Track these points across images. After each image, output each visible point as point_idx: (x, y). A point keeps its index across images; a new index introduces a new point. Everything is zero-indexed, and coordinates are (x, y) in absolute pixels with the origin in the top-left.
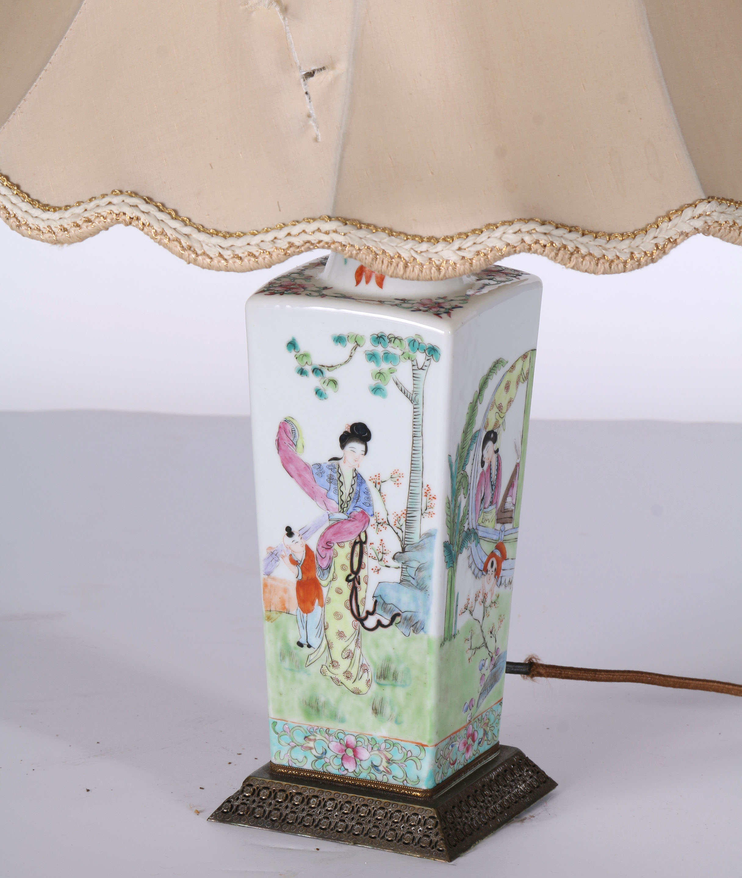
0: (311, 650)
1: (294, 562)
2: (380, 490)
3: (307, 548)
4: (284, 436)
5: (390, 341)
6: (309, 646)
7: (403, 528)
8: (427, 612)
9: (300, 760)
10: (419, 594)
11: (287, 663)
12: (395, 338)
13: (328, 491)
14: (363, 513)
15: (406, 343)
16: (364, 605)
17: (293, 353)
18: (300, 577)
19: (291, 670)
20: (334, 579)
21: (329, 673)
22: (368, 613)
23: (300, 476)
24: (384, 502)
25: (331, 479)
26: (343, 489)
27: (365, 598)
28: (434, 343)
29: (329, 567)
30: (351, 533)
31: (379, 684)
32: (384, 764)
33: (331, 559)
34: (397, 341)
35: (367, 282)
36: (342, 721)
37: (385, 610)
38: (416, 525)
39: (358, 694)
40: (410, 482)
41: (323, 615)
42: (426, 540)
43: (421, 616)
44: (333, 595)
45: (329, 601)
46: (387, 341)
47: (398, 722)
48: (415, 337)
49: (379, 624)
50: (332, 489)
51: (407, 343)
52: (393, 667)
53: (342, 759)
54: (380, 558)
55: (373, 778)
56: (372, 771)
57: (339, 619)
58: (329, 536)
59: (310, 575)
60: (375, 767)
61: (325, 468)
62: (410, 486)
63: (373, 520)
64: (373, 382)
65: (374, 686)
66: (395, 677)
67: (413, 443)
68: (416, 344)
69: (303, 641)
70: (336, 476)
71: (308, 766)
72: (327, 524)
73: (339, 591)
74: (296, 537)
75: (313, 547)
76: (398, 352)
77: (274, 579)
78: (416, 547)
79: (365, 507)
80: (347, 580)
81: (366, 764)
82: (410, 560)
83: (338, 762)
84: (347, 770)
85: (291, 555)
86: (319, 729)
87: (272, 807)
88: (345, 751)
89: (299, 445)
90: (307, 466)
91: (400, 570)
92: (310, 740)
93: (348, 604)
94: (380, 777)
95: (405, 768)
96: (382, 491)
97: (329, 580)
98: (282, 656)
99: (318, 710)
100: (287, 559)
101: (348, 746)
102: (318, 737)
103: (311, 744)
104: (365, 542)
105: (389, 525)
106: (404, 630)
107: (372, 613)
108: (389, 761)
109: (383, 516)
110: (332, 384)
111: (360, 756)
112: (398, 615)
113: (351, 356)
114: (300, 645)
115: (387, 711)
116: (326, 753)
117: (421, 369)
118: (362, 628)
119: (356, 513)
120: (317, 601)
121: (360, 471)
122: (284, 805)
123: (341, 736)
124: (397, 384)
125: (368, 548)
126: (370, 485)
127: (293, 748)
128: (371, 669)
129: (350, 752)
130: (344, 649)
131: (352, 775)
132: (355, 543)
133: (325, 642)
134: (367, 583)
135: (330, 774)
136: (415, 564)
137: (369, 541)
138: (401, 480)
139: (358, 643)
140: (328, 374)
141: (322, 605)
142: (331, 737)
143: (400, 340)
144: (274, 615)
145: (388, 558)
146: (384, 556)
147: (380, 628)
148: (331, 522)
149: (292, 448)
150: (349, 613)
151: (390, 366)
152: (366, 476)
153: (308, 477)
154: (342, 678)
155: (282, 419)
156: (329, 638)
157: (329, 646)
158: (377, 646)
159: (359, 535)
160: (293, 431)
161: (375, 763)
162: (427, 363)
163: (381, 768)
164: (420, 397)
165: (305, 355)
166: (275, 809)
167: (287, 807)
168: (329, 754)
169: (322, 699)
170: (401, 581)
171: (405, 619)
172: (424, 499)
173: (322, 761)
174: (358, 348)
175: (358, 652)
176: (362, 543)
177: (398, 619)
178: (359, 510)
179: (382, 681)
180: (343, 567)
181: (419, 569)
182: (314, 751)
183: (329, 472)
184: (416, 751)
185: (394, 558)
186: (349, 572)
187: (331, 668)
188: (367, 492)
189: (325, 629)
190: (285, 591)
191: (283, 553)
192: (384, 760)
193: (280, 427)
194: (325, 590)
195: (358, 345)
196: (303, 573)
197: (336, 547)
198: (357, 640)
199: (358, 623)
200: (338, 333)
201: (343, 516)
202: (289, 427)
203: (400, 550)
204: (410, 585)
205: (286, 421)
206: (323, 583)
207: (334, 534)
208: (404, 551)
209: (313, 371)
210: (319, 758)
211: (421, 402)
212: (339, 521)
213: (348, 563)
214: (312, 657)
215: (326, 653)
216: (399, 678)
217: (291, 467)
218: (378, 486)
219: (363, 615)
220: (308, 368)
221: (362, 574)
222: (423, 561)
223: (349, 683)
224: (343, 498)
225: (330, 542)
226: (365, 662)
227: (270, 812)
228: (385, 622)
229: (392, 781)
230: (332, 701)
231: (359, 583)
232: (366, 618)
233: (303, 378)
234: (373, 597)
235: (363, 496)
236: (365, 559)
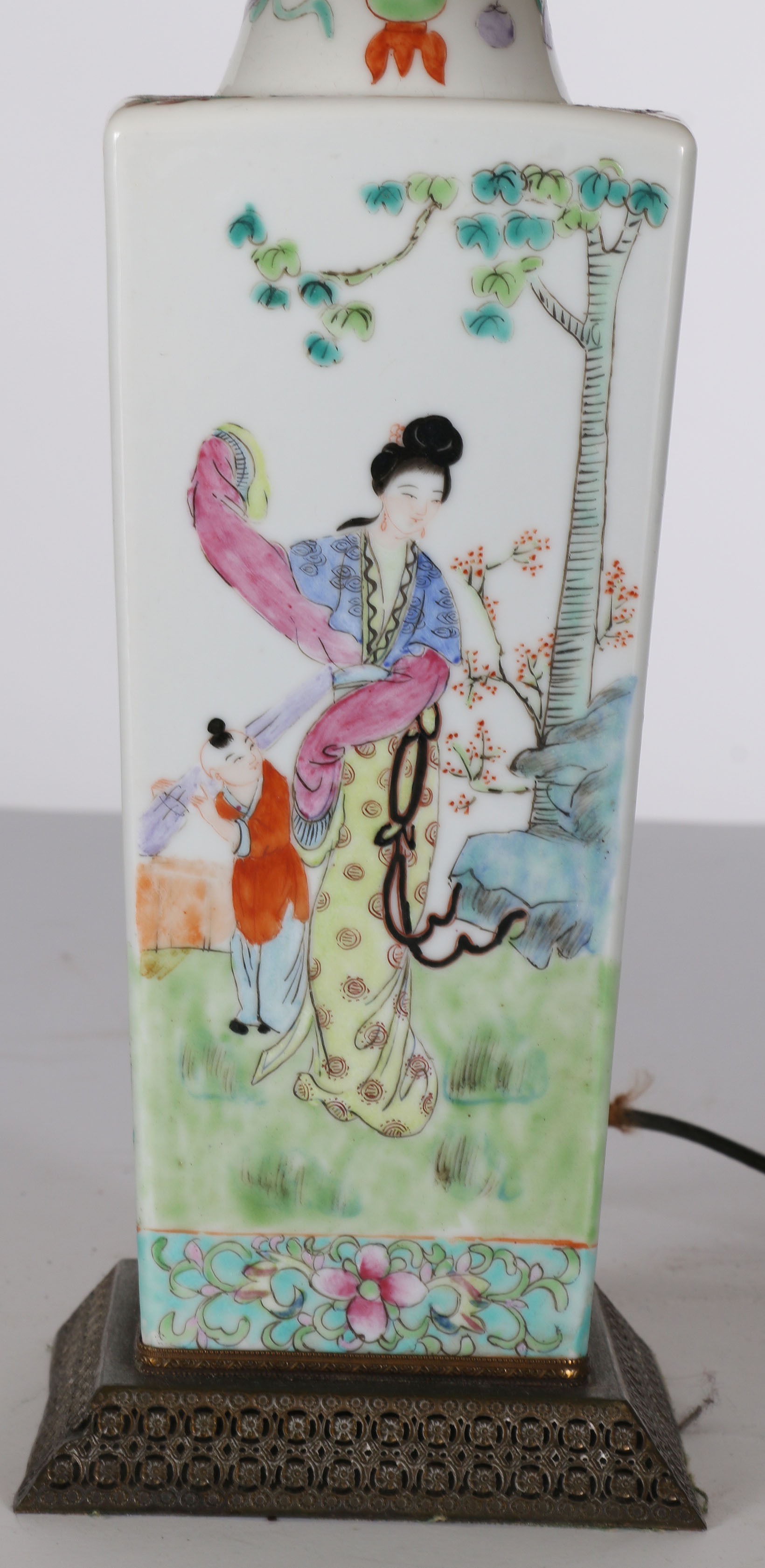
0: (268, 1039)
1: (227, 811)
2: (480, 592)
3: (269, 771)
4: (213, 477)
5: (528, 184)
6: (264, 1028)
7: (544, 685)
8: (600, 899)
9: (230, 1326)
10: (581, 852)
11: (200, 1082)
12: (543, 174)
13: (333, 610)
14: (432, 656)
15: (571, 185)
16: (422, 899)
17: (248, 248)
18: (245, 850)
19: (212, 1097)
20: (341, 841)
21: (317, 1093)
22: (434, 921)
23: (254, 579)
24: (492, 620)
25: (342, 577)
26: (375, 600)
27: (427, 883)
28: (651, 174)
29: (328, 813)
30: (394, 715)
31: (458, 1103)
32: (467, 1306)
33: (334, 790)
34: (548, 182)
35: (404, 69)
36: (352, 1210)
37: (480, 906)
38: (580, 672)
39: (399, 1135)
40: (568, 559)
41: (306, 944)
42: (606, 710)
43: (582, 911)
44: (336, 885)
45: (325, 901)
46: (519, 183)
47: (505, 1194)
48: (598, 167)
49: (464, 945)
50: (346, 604)
51: (576, 183)
52: (497, 1054)
53: (348, 1310)
54: (474, 769)
55: (433, 1347)
56: (432, 1330)
57: (351, 947)
58: (332, 731)
59: (273, 841)
60: (439, 1319)
61: (327, 550)
62: (566, 570)
63: (457, 674)
64: (473, 302)
65: (443, 1109)
66: (503, 1077)
67: (580, 454)
68: (602, 185)
69: (247, 1017)
70: (357, 567)
71: (252, 1342)
72: (328, 700)
73: (354, 873)
74: (236, 746)
75: (285, 765)
76: (549, 211)
77: (169, 864)
78: (578, 730)
79: (437, 642)
80: (379, 840)
81: (413, 1316)
82: (558, 767)
83: (335, 1319)
84: (361, 1337)
85: (220, 795)
86: (288, 1241)
87: (187, 1454)
88: (358, 1288)
89: (255, 497)
90: (275, 551)
91: (528, 797)
92: (260, 1272)
93: (379, 905)
94: (452, 1344)
95: (524, 1311)
96: (487, 592)
97: (327, 846)
98: (187, 1065)
99: (284, 1193)
100: (210, 808)
101: (365, 1274)
102: (284, 1261)
103: (262, 1283)
104: (434, 735)
105: (504, 679)
106: (531, 953)
107: (444, 920)
108: (479, 1299)
109: (487, 658)
110: (357, 319)
111: (398, 1296)
112: (519, 914)
113: (414, 238)
114: (238, 1027)
115: (478, 1169)
116: (303, 1298)
117: (614, 250)
118: (414, 964)
119: (410, 659)
120: (290, 907)
121: (426, 545)
122: (218, 1444)
123: (347, 1251)
124: (541, 299)
125: (441, 750)
126: (454, 581)
127: (209, 1299)
128: (438, 1068)
129: (370, 1291)
130: (363, 1025)
131: (375, 1349)
132: (407, 740)
133: (308, 1013)
134: (433, 843)
135: (313, 1354)
136: (572, 776)
137: (445, 730)
138: (543, 557)
139: (401, 1006)
140: (345, 295)
141: (304, 916)
142: (319, 1260)
143: (557, 178)
144: (166, 959)
145: (498, 769)
146: (488, 765)
147: (466, 958)
148: (340, 694)
149: (233, 508)
150: (378, 928)
151: (525, 251)
152: (442, 557)
153: (276, 578)
154: (354, 1101)
155: (206, 432)
156: (320, 1000)
157: (320, 1022)
158: (455, 1003)
159: (419, 719)
160: (240, 463)
161: (440, 1309)
162: (629, 234)
163: (457, 1320)
164: (603, 331)
165: (282, 250)
166: (196, 1459)
167: (227, 1450)
168: (313, 1301)
169: (297, 1162)
170: (532, 825)
171: (539, 923)
172: (605, 599)
173: (293, 1323)
174: (437, 214)
175: (400, 1027)
176: (424, 738)
177: (518, 926)
178: (419, 650)
179: (467, 1094)
180: (368, 808)
181: (582, 788)
182: (269, 1302)
183: (339, 559)
184: (553, 1262)
185: (513, 767)
186: (384, 817)
187: (324, 1080)
188: (446, 601)
189: (311, 978)
190: (201, 891)
191: (199, 793)
192: (466, 1298)
193: (202, 455)
194: (313, 877)
195: (436, 204)
196: (253, 837)
197: (350, 756)
198: (401, 995)
199: (405, 951)
200: (378, 177)
201: (373, 673)
202: (228, 451)
203: (532, 742)
204: (555, 831)
205: (220, 436)
206: (309, 856)
207: (348, 724)
208: (542, 743)
209: (303, 291)
210: (281, 1317)
211: (606, 342)
212: (361, 688)
213: (382, 797)
214: (270, 1057)
215: (312, 1042)
216: (514, 1082)
217: (231, 559)
218: (477, 581)
219: (419, 925)
220: (290, 285)
221: (421, 820)
222: (591, 767)
223: (374, 1113)
224: (376, 624)
225: (334, 747)
226: (419, 1051)
227: (186, 1466)
228: (480, 938)
229: (485, 1349)
230: (325, 1164)
231: (412, 845)
232: (427, 934)
233: (276, 314)
234: (451, 876)
235: (432, 613)
236: (432, 778)
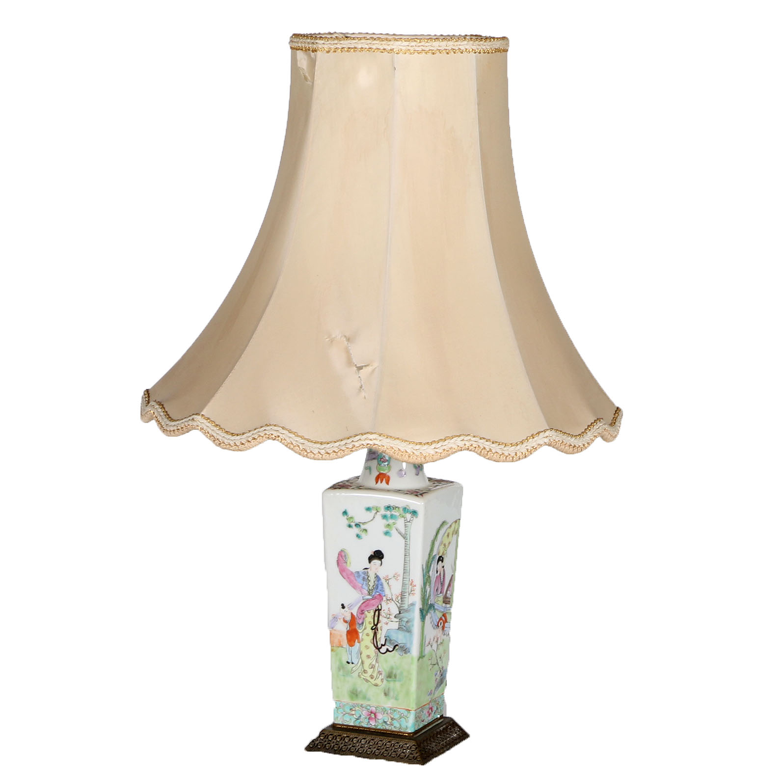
0: (353, 665)
1: (346, 622)
2: (388, 583)
3: (352, 614)
4: (341, 558)
5: (393, 509)
6: (353, 663)
7: (400, 601)
8: (411, 643)
9: (348, 720)
10: (408, 634)
11: (341, 673)
12: (396, 507)
13: (363, 585)
14: (380, 595)
15: (401, 509)
16: (380, 641)
17: (346, 517)
18: (348, 629)
19: (344, 676)
20: (365, 629)
21: (362, 676)
22: (382, 645)
23: (348, 578)
24: (390, 589)
25: (364, 578)
26: (370, 583)
27: (381, 638)
28: (415, 509)
29: (363, 623)
30: (373, 605)
31: (387, 680)
32: (390, 720)
33: (364, 619)
34: (397, 508)
35: (381, 482)
36: (369, 700)
37: (390, 643)
38: (406, 600)
39: (377, 686)
40: (403, 578)
41: (360, 648)
42: (411, 607)
43: (408, 646)
44: (365, 637)
45: (363, 640)
46: (392, 509)
47: (396, 699)
48: (406, 506)
49: (388, 650)
50: (365, 584)
51: (402, 509)
52: (394, 672)
53: (369, 719)
54: (388, 616)
55: (384, 728)
56: (384, 724)
57: (367, 649)
58: (363, 608)
59: (353, 627)
60: (385, 722)
61: (361, 573)
62: (403, 580)
63: (384, 598)
64: (385, 530)
65: (385, 681)
66: (395, 677)
67: (405, 559)
68: (406, 510)
69: (349, 661)
70: (366, 577)
71: (352, 724)
72: (362, 602)
73: (368, 635)
74: (346, 609)
75: (355, 614)
76: (397, 514)
77: (335, 630)
78: (406, 611)
79: (381, 592)
80: (372, 629)
81: (380, 721)
82: (403, 618)
83: (367, 720)
84: (371, 724)
85: (344, 618)
86: (358, 705)
87: (334, 744)
88: (370, 715)
89: (348, 563)
90: (352, 573)
91: (398, 623)
92: (353, 710)
93: (372, 641)
94: (388, 727)
95: (401, 722)
96: (389, 583)
97: (363, 629)
98: (339, 669)
99: (357, 695)
100: (342, 620)
101: (372, 712)
102: (357, 709)
103: (353, 712)
104: (381, 610)
105: (392, 600)
106: (399, 653)
107: (384, 645)
108: (392, 719)
109: (389, 596)
110: (365, 531)
111: (377, 717)
112: (397, 645)
113: (374, 517)
114: (348, 663)
115: (391, 694)
116: (360, 716)
117: (409, 522)
118: (379, 653)
119: (376, 595)
120: (357, 641)
121: (378, 574)
122: (341, 742)
123: (368, 707)
124: (397, 530)
125: (382, 612)
126: (383, 581)
127: (345, 714)
128: (383, 673)
129: (373, 716)
130: (370, 664)
131: (374, 727)
132: (376, 610)
133: (360, 661)
134: (381, 630)
135: (362, 727)
136: (405, 620)
137: (382, 609)
138: (399, 578)
139: (377, 661)
140: (363, 527)
141: (359, 642)
142: (363, 709)
143: (399, 508)
144: (335, 648)
145: (392, 617)
146: (391, 616)
147: (388, 653)
148: (364, 601)
149: (345, 564)
150: (373, 645)
151: (394, 521)
152: (381, 577)
153: (352, 578)
154: (369, 679)
155: (340, 550)
156: (362, 658)
157: (363, 663)
158: (386, 661)
159: (378, 606)
160: (345, 556)
161: (385, 721)
162: (412, 519)
163: (388, 723)
164: (408, 536)
165: (351, 518)
166: (336, 744)
167: (342, 743)
168: (363, 717)
169: (359, 690)
170: (399, 628)
171: (401, 647)
172: (410, 586)
173: (359, 721)
174: (378, 513)
175: (377, 665)
176: (379, 610)
177: (397, 647)
178: (378, 593)
179: (389, 679)
180: (370, 623)
181: (407, 622)
182: (354, 716)
183: (363, 575)
184: (406, 713)
185: (395, 617)
186: (373, 625)
187: (363, 674)
188: (382, 585)
189: (361, 654)
190: (341, 636)
191: (340, 617)
192: (390, 719)
193: (339, 554)
194: (360, 635)
195: (378, 511)
196: (350, 626)
197: (366, 613)
198: (377, 659)
199: (377, 650)
200: (367, 506)
201: (370, 597)
202: (343, 554)
203: (398, 613)
204: (403, 630)
205: (342, 551)
206: (360, 631)
207: (365, 607)
208: (400, 613)
209: (355, 525)
210: (358, 719)
211: (408, 538)
212: (368, 600)
213: (372, 621)
214: (354, 669)
215: (361, 667)
216: (397, 677)
217: (344, 574)
218: (387, 581)
219: (380, 646)
220: (353, 524)
221: (379, 626)
222: (410, 618)
223: (372, 681)
224: (370, 588)
225: (363, 611)
226: (380, 670)
227: (334, 746)
228: (391, 649)
229: (394, 729)
230: (364, 691)
231: (378, 630)
232: (381, 648)
233: (351, 529)
234: (385, 637)
235: (380, 587)
236: (381, 618)
